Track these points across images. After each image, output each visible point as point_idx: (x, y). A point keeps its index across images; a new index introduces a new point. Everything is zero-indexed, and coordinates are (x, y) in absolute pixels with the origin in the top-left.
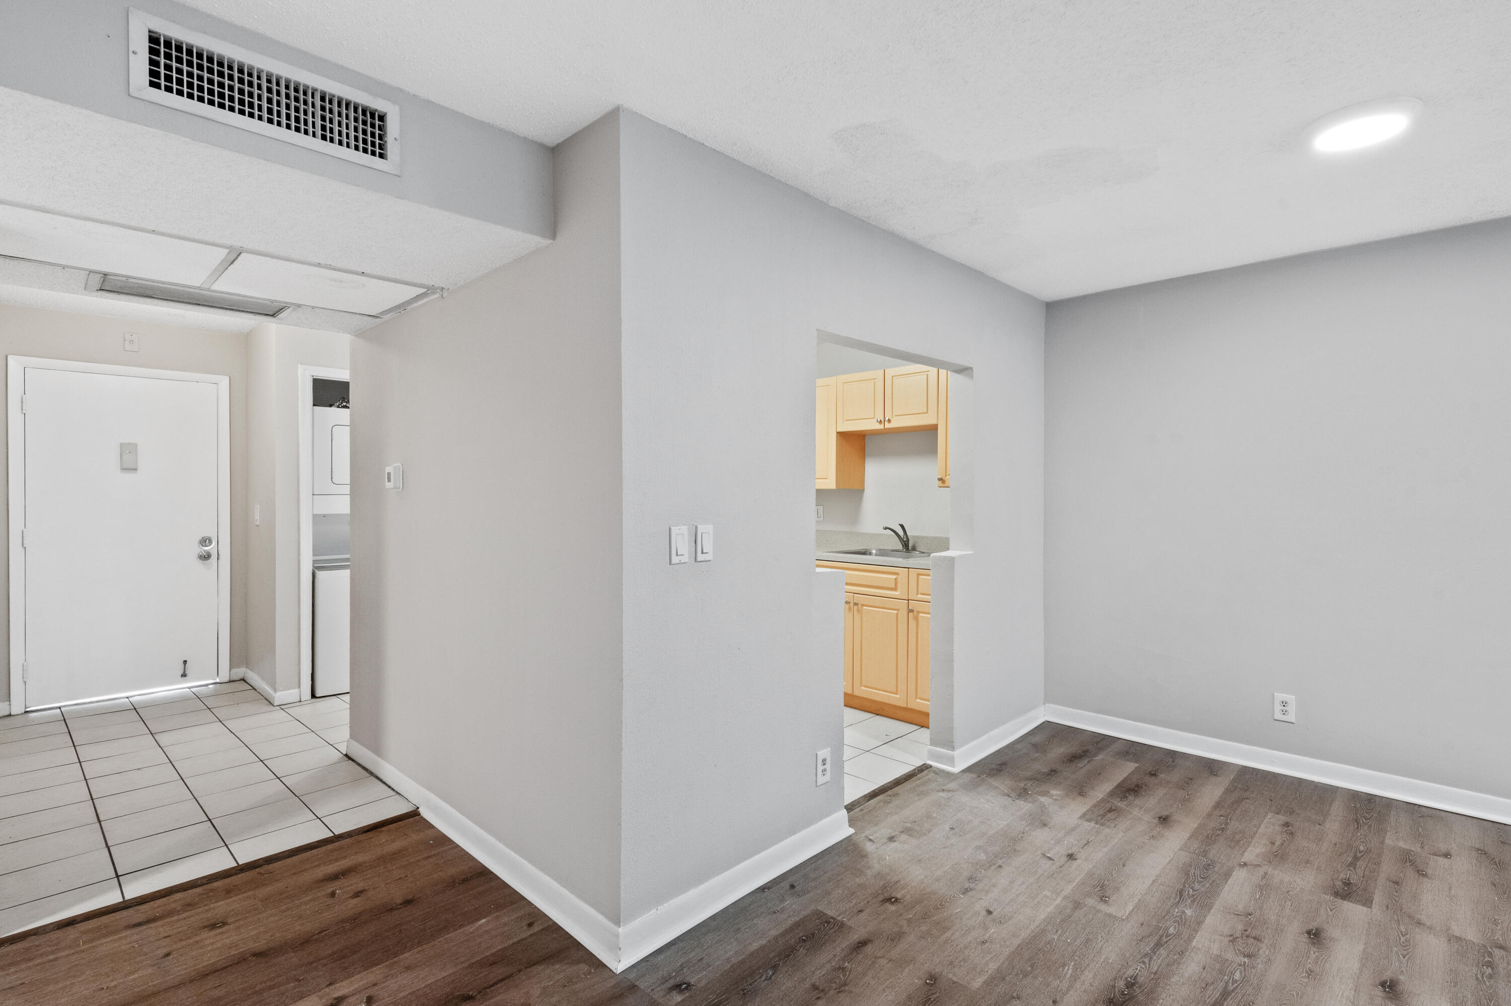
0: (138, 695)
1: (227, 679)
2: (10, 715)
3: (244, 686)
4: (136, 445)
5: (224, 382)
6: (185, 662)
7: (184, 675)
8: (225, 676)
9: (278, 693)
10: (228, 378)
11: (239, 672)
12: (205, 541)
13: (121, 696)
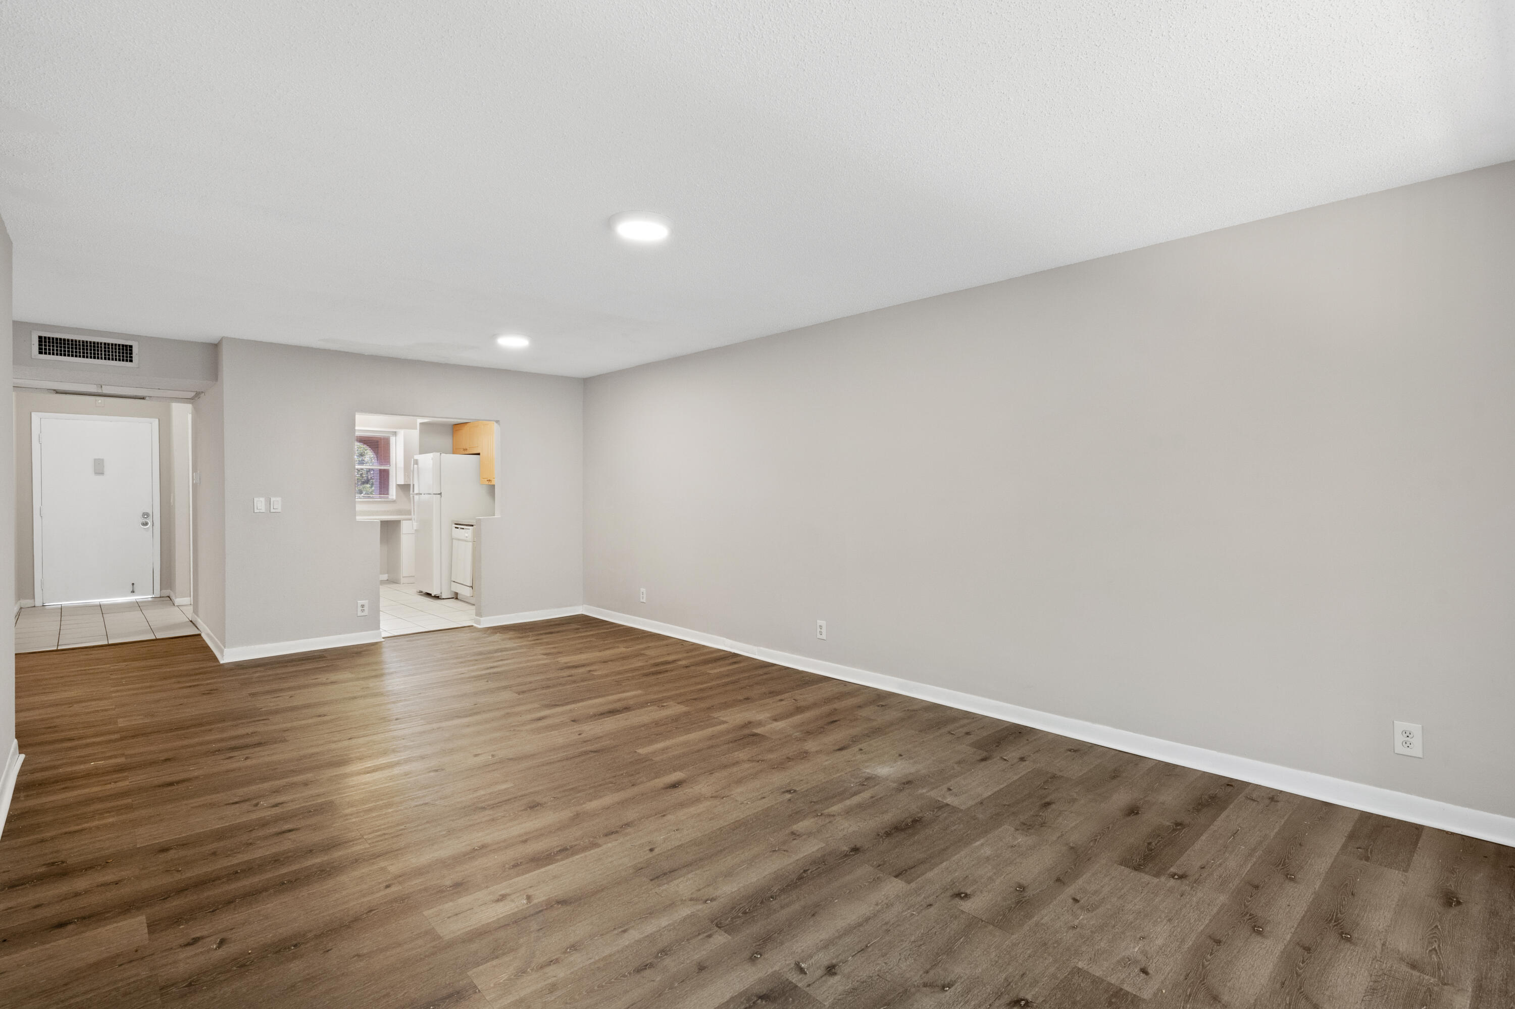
0: (105, 601)
1: (159, 596)
2: (34, 607)
3: (169, 599)
4: (103, 460)
5: (156, 422)
6: (133, 584)
7: (133, 592)
8: (157, 593)
9: (177, 599)
10: (158, 420)
11: (166, 592)
12: (146, 515)
13: (96, 601)
